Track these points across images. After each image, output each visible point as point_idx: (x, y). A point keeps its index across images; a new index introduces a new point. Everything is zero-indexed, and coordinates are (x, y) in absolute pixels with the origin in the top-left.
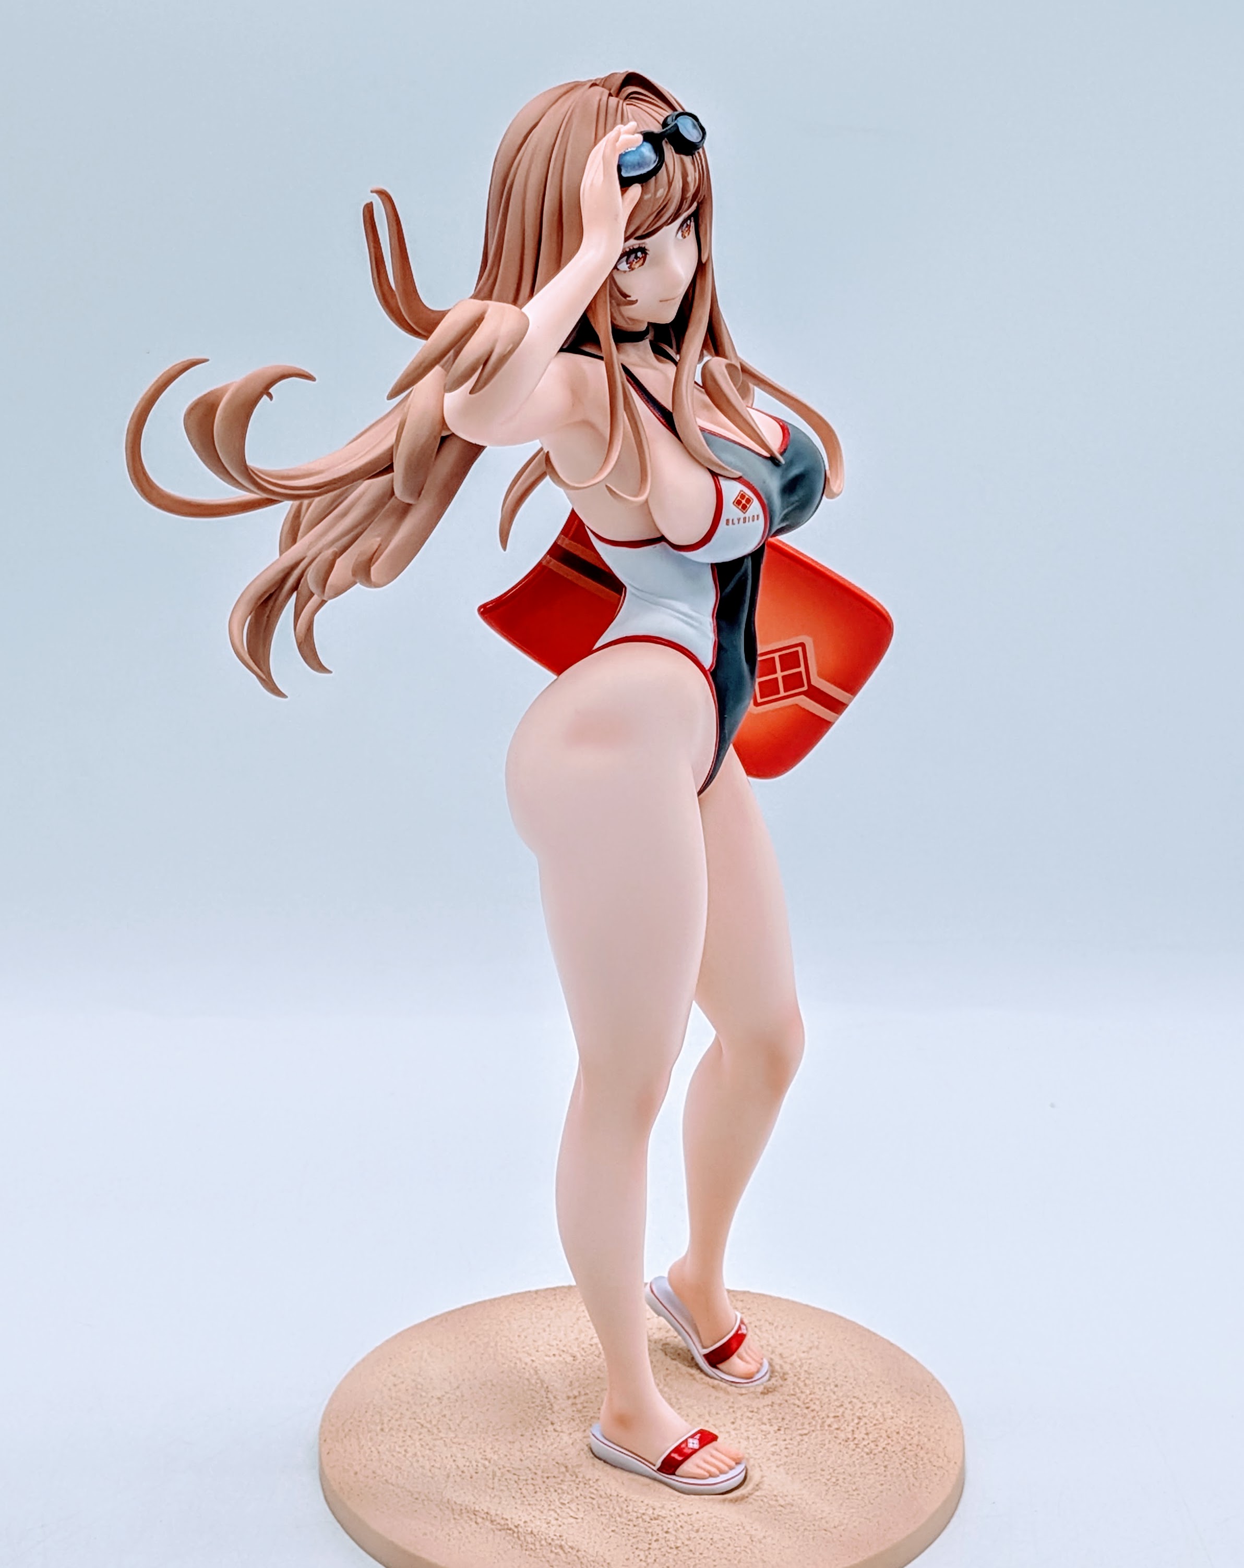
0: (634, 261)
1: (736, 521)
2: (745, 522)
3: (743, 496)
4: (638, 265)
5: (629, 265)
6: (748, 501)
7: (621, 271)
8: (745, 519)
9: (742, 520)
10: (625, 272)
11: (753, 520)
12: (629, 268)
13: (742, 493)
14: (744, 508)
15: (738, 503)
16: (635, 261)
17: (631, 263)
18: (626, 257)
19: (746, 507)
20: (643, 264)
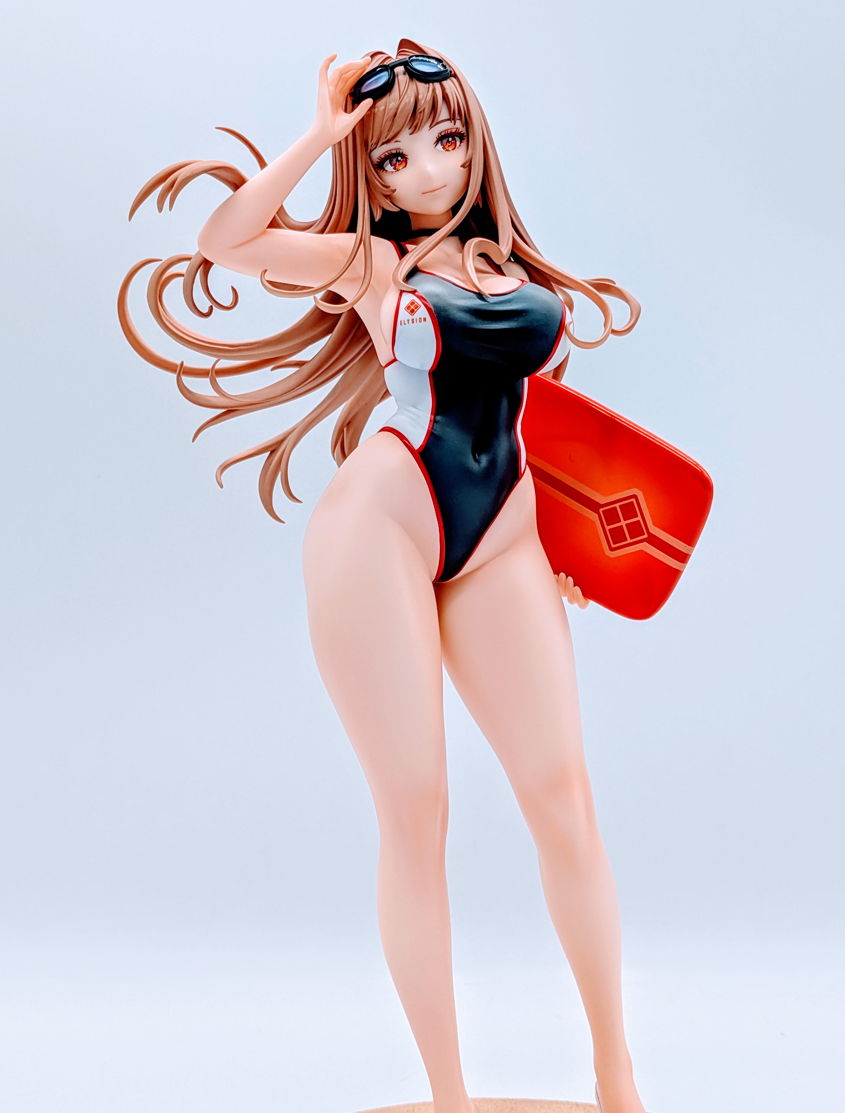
0: (396, 163)
1: (406, 322)
2: (413, 322)
3: (412, 303)
4: (401, 168)
5: (393, 167)
6: (417, 307)
7: (389, 172)
8: (413, 320)
9: (410, 321)
10: (392, 172)
11: (420, 322)
12: (395, 168)
13: (413, 301)
14: (412, 312)
15: (408, 307)
16: (398, 163)
17: (395, 165)
18: (388, 161)
19: (414, 310)
20: (405, 166)
